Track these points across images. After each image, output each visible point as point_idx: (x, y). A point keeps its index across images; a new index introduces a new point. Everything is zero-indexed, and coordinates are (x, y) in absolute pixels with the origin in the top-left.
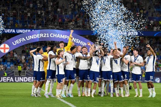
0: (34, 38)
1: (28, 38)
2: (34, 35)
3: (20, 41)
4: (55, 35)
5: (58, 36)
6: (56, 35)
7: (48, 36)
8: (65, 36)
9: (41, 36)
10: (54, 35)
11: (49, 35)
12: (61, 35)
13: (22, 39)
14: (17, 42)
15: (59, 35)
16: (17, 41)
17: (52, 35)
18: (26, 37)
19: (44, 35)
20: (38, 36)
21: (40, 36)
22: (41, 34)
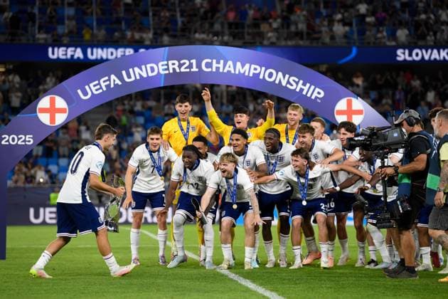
0: (150, 74)
1: (129, 77)
2: (148, 66)
3: (103, 85)
4: (218, 62)
5: (230, 67)
6: (221, 66)
7: (195, 69)
8: (253, 66)
9: (171, 67)
10: (215, 65)
11: (199, 66)
12: (239, 65)
13: (109, 80)
14: (94, 89)
15: (230, 63)
16: (91, 85)
17: (209, 65)
18: (124, 73)
19: (180, 66)
20: (161, 68)
21: (168, 69)
22: (170, 62)
